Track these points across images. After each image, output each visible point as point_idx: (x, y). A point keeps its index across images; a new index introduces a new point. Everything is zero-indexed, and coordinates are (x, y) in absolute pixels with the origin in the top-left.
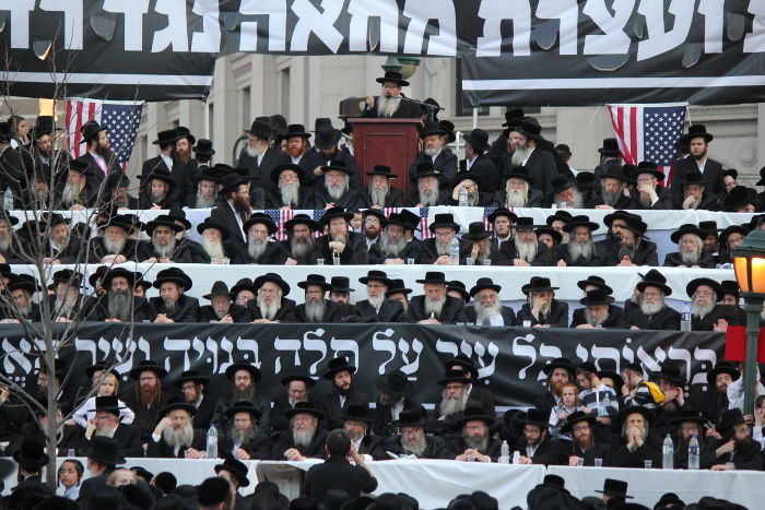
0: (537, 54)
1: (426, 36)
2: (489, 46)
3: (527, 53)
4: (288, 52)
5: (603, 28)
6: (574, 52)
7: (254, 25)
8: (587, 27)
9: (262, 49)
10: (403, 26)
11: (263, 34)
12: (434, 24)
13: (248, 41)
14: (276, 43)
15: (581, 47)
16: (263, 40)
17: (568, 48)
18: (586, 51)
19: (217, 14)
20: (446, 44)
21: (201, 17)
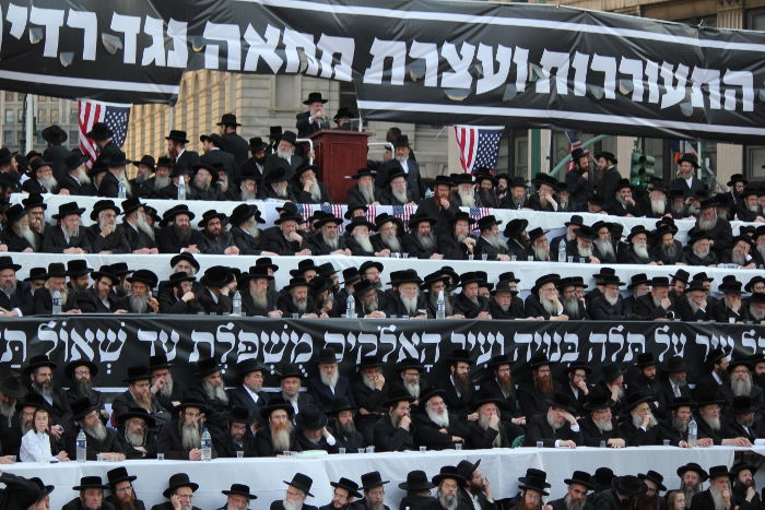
0: (408, 83)
1: (333, 65)
2: (373, 76)
3: (402, 83)
4: (242, 71)
5: (454, 68)
6: (435, 84)
7: (217, 47)
8: (444, 66)
9: (223, 67)
10: (319, 55)
11: (223, 54)
12: (337, 56)
13: (212, 60)
14: (233, 63)
15: (439, 80)
16: (223, 60)
17: (431, 81)
18: (443, 85)
19: (185, 38)
20: (344, 72)
21: (172, 39)
